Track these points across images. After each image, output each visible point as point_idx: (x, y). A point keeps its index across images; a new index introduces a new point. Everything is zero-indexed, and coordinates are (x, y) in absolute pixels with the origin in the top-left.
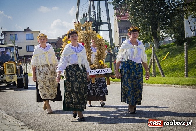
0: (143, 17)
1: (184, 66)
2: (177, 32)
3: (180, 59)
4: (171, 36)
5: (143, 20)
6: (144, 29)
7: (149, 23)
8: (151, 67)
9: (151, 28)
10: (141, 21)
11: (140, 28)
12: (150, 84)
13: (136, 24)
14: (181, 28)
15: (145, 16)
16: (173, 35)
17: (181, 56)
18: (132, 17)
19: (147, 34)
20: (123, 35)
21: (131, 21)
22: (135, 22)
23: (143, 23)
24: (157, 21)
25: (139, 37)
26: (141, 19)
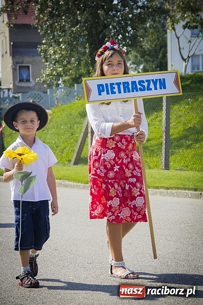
0: (71, 21)
1: (162, 143)
2: (150, 61)
3: (155, 125)
4: (136, 69)
5: (70, 27)
6: (72, 50)
7: (85, 36)
8: (86, 143)
9: (90, 48)
10: (64, 31)
11: (61, 48)
12: (80, 184)
13: (54, 36)
14: (160, 50)
15: (74, 18)
16: (141, 67)
17: (157, 117)
18: (42, 18)
19: (79, 64)
20: (21, 60)
21: (42, 30)
22: (51, 32)
23: (70, 35)
24: (102, 31)
25: (61, 69)
26: (64, 26)
